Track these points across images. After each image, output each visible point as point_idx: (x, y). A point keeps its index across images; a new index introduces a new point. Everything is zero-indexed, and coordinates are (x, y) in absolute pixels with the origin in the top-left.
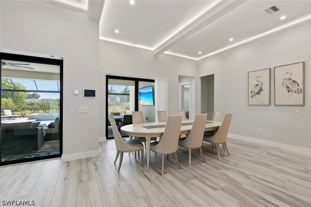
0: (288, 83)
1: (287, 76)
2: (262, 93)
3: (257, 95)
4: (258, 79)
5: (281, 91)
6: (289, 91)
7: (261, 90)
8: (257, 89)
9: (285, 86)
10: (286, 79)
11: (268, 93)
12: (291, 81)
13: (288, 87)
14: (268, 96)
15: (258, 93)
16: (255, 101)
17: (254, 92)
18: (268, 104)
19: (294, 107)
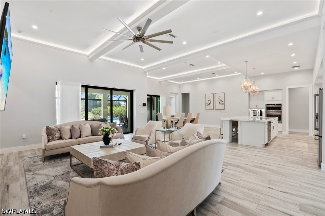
0: (220, 100)
1: (219, 98)
2: (211, 104)
4: (209, 98)
5: (217, 103)
8: (209, 102)
11: (213, 104)
13: (219, 102)
14: (213, 106)
15: (209, 104)
16: (208, 108)
18: (213, 109)
19: (221, 110)
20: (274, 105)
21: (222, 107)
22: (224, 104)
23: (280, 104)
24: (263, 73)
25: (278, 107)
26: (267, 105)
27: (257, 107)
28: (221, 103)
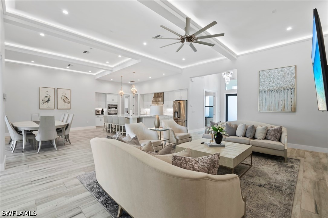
0: (64, 98)
1: (64, 95)
2: (49, 102)
3: (46, 103)
4: (47, 93)
5: (60, 101)
6: (64, 102)
7: (49, 100)
8: (46, 99)
9: (63, 99)
10: (63, 96)
11: (53, 102)
12: (65, 97)
13: (64, 100)
14: (53, 104)
15: (47, 102)
16: (44, 106)
17: (44, 101)
18: (54, 108)
19: (66, 110)
20: (113, 105)
21: (67, 106)
22: (70, 102)
23: (116, 105)
24: (112, 80)
25: (116, 107)
26: (109, 105)
27: (99, 106)
28: (66, 101)
